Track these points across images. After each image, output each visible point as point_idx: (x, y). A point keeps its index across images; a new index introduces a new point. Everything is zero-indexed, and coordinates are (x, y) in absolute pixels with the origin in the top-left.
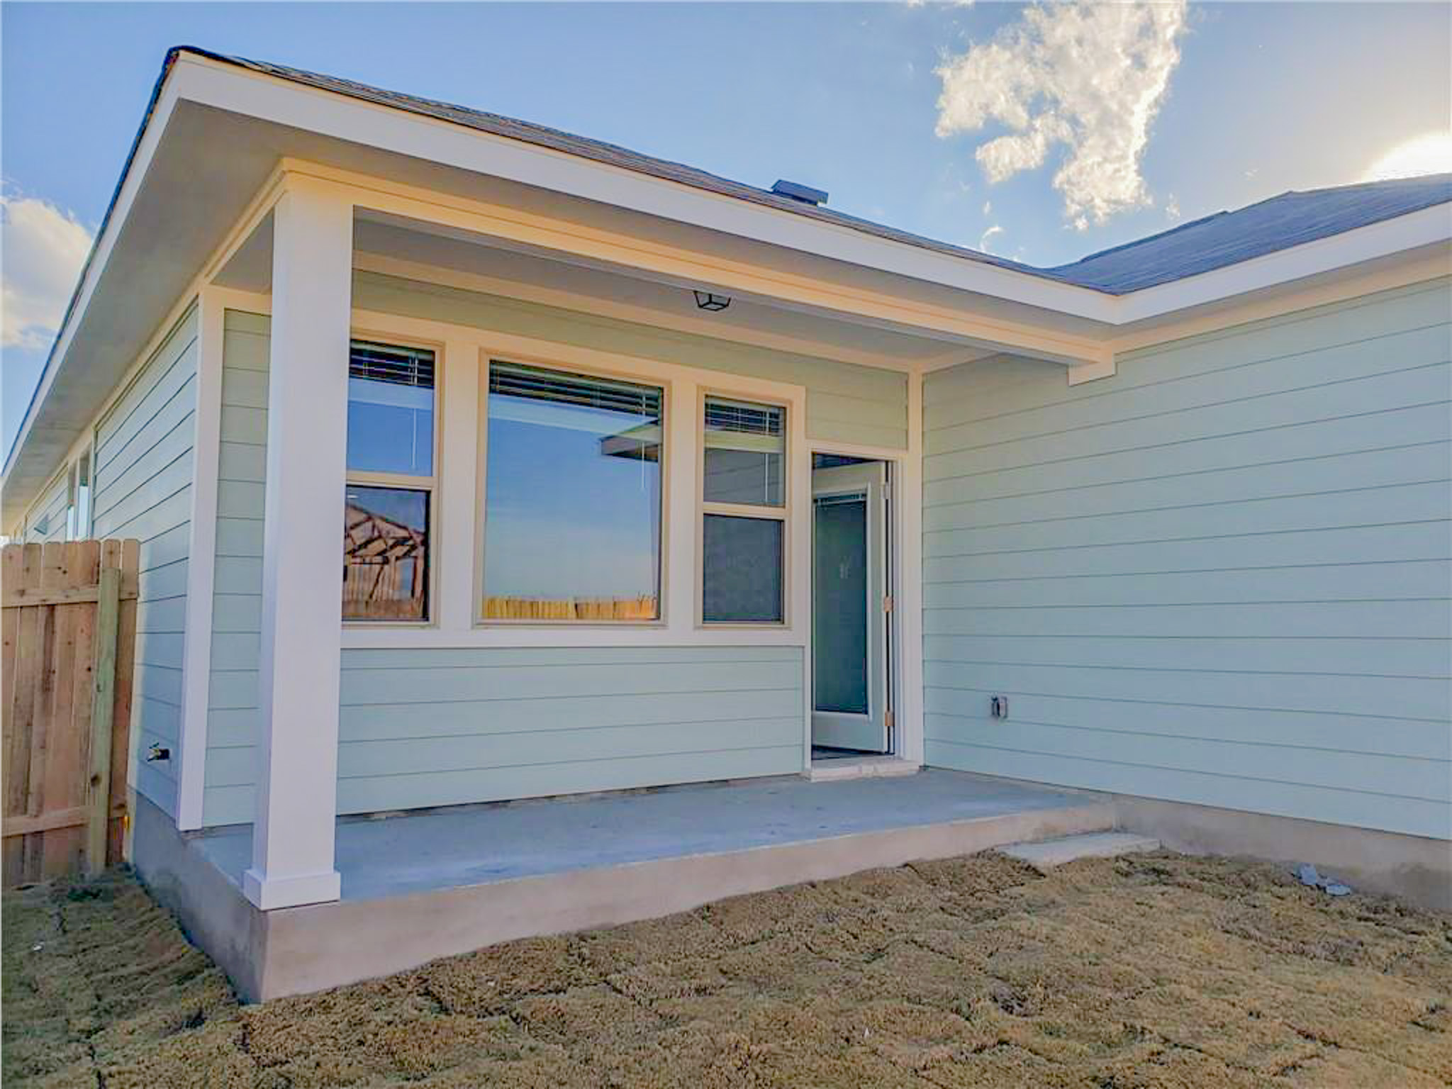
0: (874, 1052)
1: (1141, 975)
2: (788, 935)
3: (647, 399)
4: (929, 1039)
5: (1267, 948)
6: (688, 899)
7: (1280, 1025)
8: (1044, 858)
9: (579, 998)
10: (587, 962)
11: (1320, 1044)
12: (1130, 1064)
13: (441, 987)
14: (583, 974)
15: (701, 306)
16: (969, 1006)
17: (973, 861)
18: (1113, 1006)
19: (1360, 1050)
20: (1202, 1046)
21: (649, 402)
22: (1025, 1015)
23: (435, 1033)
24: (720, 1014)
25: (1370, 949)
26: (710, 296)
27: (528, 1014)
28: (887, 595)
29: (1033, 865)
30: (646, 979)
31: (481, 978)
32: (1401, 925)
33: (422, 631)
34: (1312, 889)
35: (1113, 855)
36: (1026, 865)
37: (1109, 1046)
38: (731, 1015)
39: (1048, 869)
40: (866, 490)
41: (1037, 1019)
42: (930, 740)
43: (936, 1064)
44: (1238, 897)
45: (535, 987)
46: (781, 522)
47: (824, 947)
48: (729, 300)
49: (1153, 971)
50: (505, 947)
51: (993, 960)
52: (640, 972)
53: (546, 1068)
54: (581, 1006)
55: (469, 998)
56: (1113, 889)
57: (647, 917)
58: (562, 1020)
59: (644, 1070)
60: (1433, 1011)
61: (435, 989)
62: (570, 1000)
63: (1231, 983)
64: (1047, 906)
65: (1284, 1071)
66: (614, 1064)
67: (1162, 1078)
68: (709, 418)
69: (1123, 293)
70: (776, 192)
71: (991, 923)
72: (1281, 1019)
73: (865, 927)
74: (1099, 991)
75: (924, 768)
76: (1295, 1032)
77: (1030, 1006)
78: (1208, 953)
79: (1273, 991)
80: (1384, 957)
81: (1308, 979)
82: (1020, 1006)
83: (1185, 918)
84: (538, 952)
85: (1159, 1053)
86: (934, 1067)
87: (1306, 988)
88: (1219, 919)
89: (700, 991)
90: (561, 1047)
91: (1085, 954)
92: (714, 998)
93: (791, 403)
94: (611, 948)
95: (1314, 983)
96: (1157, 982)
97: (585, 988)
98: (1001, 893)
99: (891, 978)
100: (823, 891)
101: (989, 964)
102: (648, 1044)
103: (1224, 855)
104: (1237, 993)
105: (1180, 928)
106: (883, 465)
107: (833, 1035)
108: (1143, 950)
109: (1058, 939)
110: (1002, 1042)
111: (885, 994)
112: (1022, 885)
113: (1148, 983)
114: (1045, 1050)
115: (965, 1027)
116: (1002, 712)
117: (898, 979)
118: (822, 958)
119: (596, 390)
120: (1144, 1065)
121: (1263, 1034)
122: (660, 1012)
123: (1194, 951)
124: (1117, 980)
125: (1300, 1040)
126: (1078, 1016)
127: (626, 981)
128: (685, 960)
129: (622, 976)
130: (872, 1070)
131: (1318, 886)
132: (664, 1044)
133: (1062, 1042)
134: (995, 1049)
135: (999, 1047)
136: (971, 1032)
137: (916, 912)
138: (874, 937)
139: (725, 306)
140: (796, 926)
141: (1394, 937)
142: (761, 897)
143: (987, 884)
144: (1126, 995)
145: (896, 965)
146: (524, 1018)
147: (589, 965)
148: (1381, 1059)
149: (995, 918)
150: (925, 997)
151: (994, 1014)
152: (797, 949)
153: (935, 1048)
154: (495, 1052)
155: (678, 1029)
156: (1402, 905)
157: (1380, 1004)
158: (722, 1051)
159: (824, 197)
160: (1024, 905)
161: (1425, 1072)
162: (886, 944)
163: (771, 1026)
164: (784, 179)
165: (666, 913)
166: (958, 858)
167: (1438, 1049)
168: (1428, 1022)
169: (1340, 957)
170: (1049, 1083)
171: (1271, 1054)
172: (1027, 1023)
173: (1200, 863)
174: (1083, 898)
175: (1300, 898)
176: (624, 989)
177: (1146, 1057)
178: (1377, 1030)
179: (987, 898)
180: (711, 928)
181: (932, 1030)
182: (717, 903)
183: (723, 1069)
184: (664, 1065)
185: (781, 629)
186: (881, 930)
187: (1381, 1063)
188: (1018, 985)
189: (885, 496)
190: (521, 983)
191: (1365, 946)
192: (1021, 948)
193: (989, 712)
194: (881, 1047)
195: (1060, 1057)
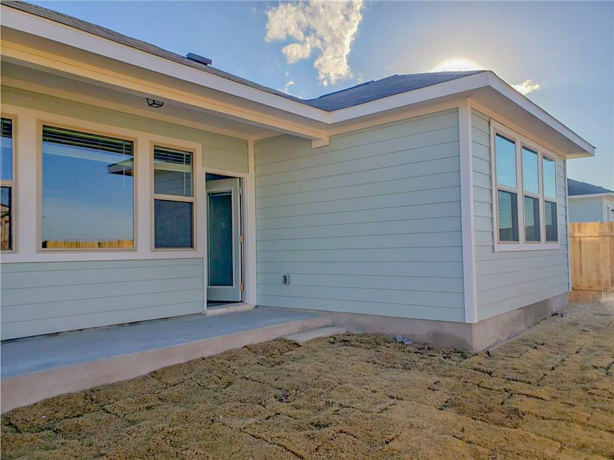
0: (224, 424)
1: (334, 381)
2: (190, 380)
3: (126, 146)
4: (248, 416)
5: (382, 367)
6: (145, 370)
7: (383, 394)
8: (301, 339)
9: (89, 418)
10: (94, 401)
11: (396, 400)
12: (326, 416)
13: (17, 421)
14: (91, 407)
15: (150, 105)
16: (265, 401)
17: (273, 342)
18: (322, 395)
19: (409, 400)
20: (354, 406)
21: (127, 148)
22: (287, 402)
23: (13, 442)
24: (157, 416)
25: (417, 363)
26: (154, 101)
27: (62, 428)
28: (241, 235)
29: (297, 342)
30: (123, 406)
31: (39, 415)
32: (429, 353)
33: (9, 255)
34: (400, 343)
35: (328, 336)
36: (294, 342)
37: (319, 410)
38: (162, 416)
39: (303, 343)
40: (231, 190)
41: (292, 403)
42: (259, 295)
43: (249, 426)
44: (373, 348)
45: (67, 416)
46: (191, 203)
47: (206, 384)
48: (163, 103)
49: (338, 380)
50: (52, 399)
51: (277, 382)
52: (120, 403)
53: (69, 452)
54: (90, 421)
55: (32, 424)
56: (327, 349)
57: (125, 379)
58: (79, 429)
59: (117, 446)
60: (436, 383)
61: (14, 422)
62: (85, 419)
63: (367, 381)
64: (301, 358)
65: (382, 411)
66: (103, 445)
67: (337, 419)
68: (157, 156)
69: (331, 111)
70: (189, 58)
71: (277, 367)
72: (383, 393)
73: (224, 374)
74: (317, 389)
75: (257, 306)
76: (387, 396)
77: (290, 399)
78: (360, 370)
79: (382, 382)
80: (421, 366)
81: (395, 377)
82: (286, 399)
83: (353, 358)
84: (69, 400)
85: (337, 411)
86: (248, 427)
87: (393, 380)
88: (365, 357)
89: (148, 408)
90: (77, 441)
91: (313, 375)
92: (155, 410)
93: (195, 150)
94: (107, 394)
95: (396, 378)
96: (339, 384)
97: (93, 413)
98: (283, 354)
99: (234, 394)
100: (208, 361)
101: (275, 383)
102: (121, 434)
103: (370, 333)
104: (368, 385)
105: (351, 362)
106: (238, 179)
107: (206, 419)
108: (336, 372)
109: (303, 370)
110: (277, 414)
111: (231, 400)
112: (292, 350)
113: (336, 384)
114: (294, 415)
115: (262, 410)
116: (288, 281)
117: (237, 393)
118: (205, 389)
119: (100, 142)
120: (331, 416)
121: (376, 398)
122: (128, 419)
123: (355, 370)
124: (324, 385)
125: (388, 399)
126: (308, 400)
127: (113, 408)
128: (142, 396)
129: (111, 406)
130: (222, 431)
131: (402, 342)
132: (129, 433)
133: (301, 411)
134: (274, 417)
135: (276, 416)
136: (265, 411)
137: (247, 365)
138: (228, 377)
139: (161, 106)
140: (194, 376)
141: (426, 358)
142: (180, 366)
143: (278, 351)
144: (328, 390)
145: (236, 388)
146: (60, 430)
147: (95, 403)
148: (416, 402)
149: (280, 365)
150: (247, 399)
151: (275, 403)
152: (194, 386)
153: (250, 420)
154: (43, 447)
155: (136, 426)
156: (430, 346)
157: (418, 383)
158: (156, 432)
159: (210, 62)
160: (292, 359)
161: (431, 405)
162: (233, 380)
163: (179, 419)
164: (192, 52)
165: (135, 376)
166: (267, 342)
167: (436, 397)
168: (433, 388)
169: (406, 368)
170: (294, 428)
171: (378, 405)
172: (288, 405)
173: (361, 336)
174: (315, 354)
175: (395, 347)
176: (112, 411)
177: (332, 413)
178: (416, 392)
179: (277, 357)
180: (156, 380)
181: (249, 412)
182: (159, 370)
183: (155, 440)
184: (127, 442)
185: (192, 250)
186: (232, 374)
187: (415, 403)
188: (286, 391)
189: (239, 193)
190: (60, 415)
191: (416, 363)
192: (288, 376)
193: (283, 281)
194: (227, 422)
195: (299, 417)
